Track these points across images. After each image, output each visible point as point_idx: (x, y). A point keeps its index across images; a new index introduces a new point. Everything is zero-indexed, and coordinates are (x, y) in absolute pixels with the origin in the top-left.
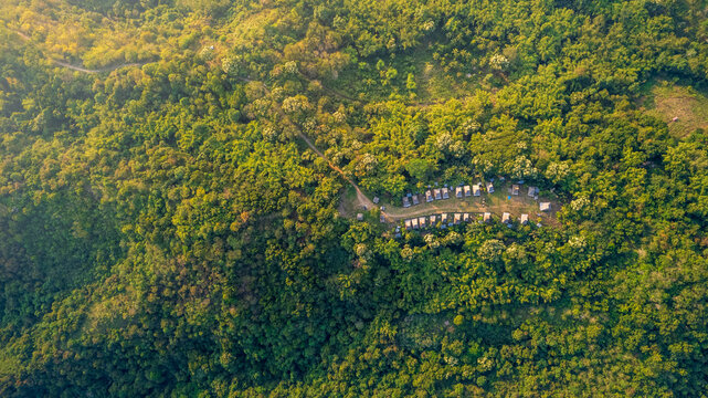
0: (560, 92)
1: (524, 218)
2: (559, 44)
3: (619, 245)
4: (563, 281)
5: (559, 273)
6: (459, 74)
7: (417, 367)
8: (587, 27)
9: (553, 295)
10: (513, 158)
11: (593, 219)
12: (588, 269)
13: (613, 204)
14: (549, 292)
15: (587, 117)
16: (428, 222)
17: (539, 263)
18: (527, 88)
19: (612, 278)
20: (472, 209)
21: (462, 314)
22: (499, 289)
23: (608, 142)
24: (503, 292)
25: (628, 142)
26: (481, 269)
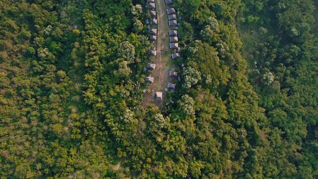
0: (246, 120)
1: (151, 79)
2: (281, 125)
3: (124, 149)
4: (98, 105)
5: (105, 103)
6: (258, 52)
7: (47, 8)
8: (295, 146)
9: (88, 97)
10: (200, 69)
11: (147, 129)
12: (106, 124)
13: (159, 147)
14: (91, 95)
15: (227, 137)
16: (151, 8)
17: (114, 88)
18: (249, 97)
19: (97, 144)
20: (160, 42)
21: (81, 34)
22: (96, 58)
23: (209, 149)
24: (94, 61)
25: (209, 165)
26: (113, 45)
